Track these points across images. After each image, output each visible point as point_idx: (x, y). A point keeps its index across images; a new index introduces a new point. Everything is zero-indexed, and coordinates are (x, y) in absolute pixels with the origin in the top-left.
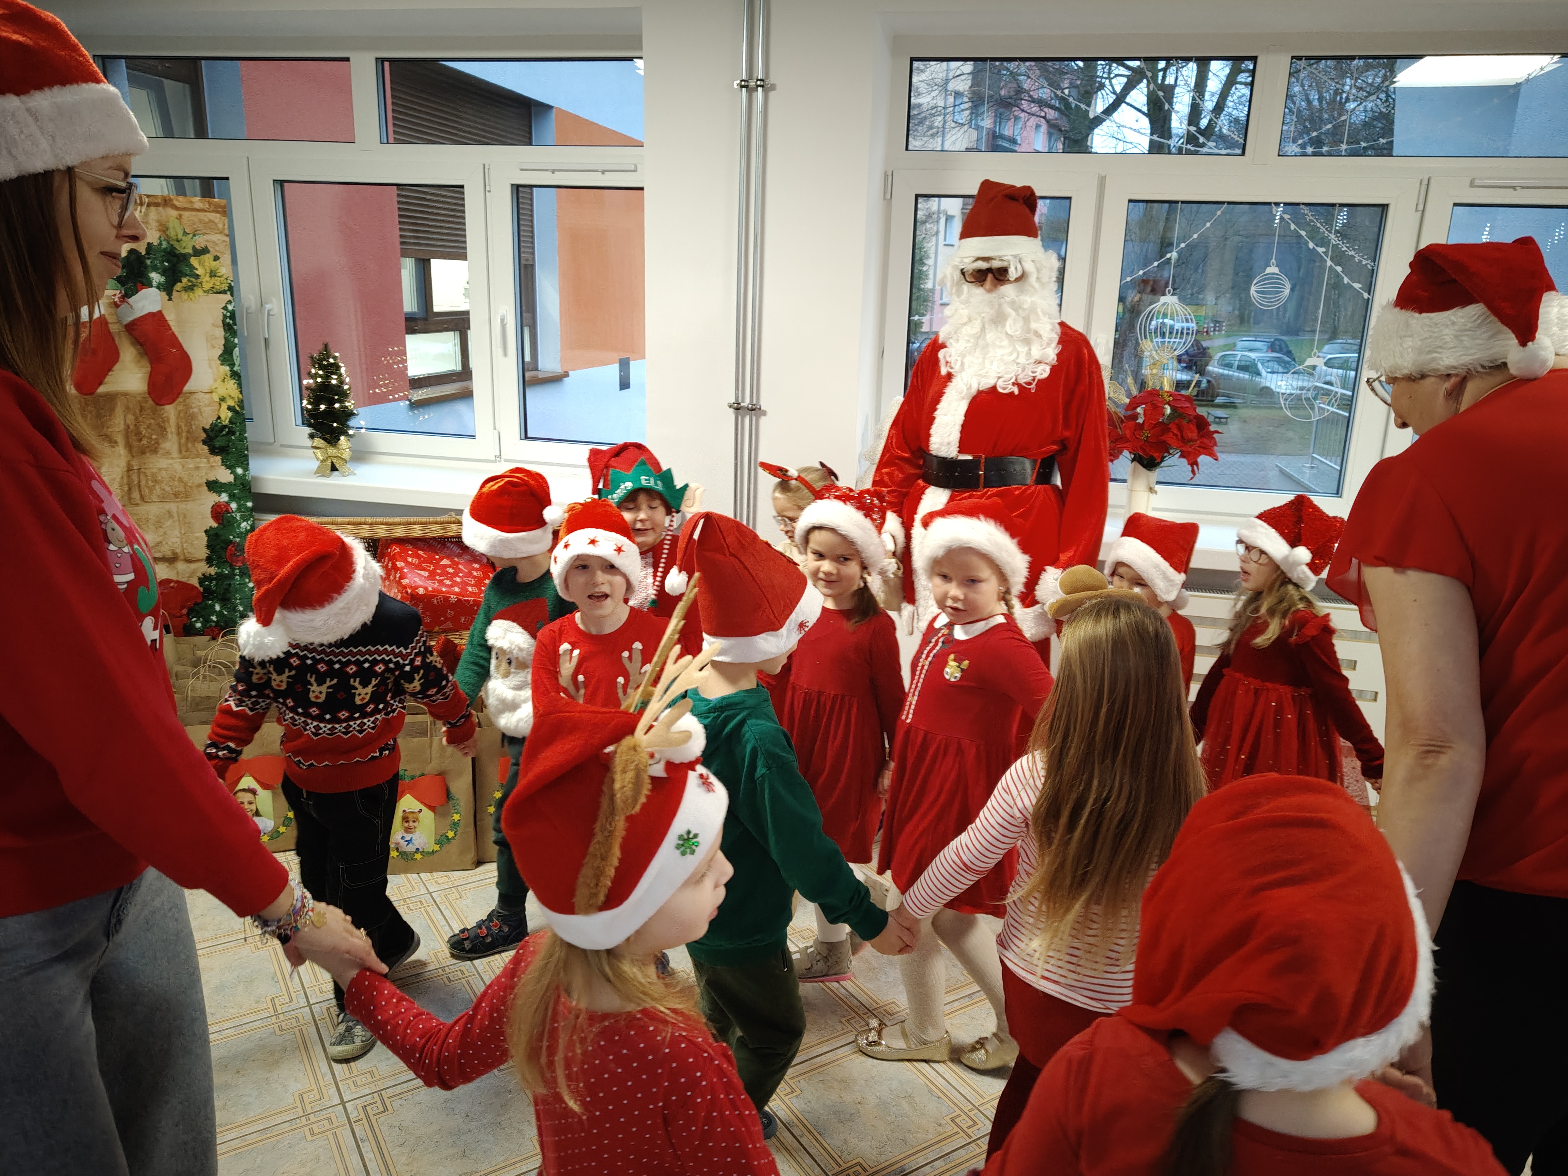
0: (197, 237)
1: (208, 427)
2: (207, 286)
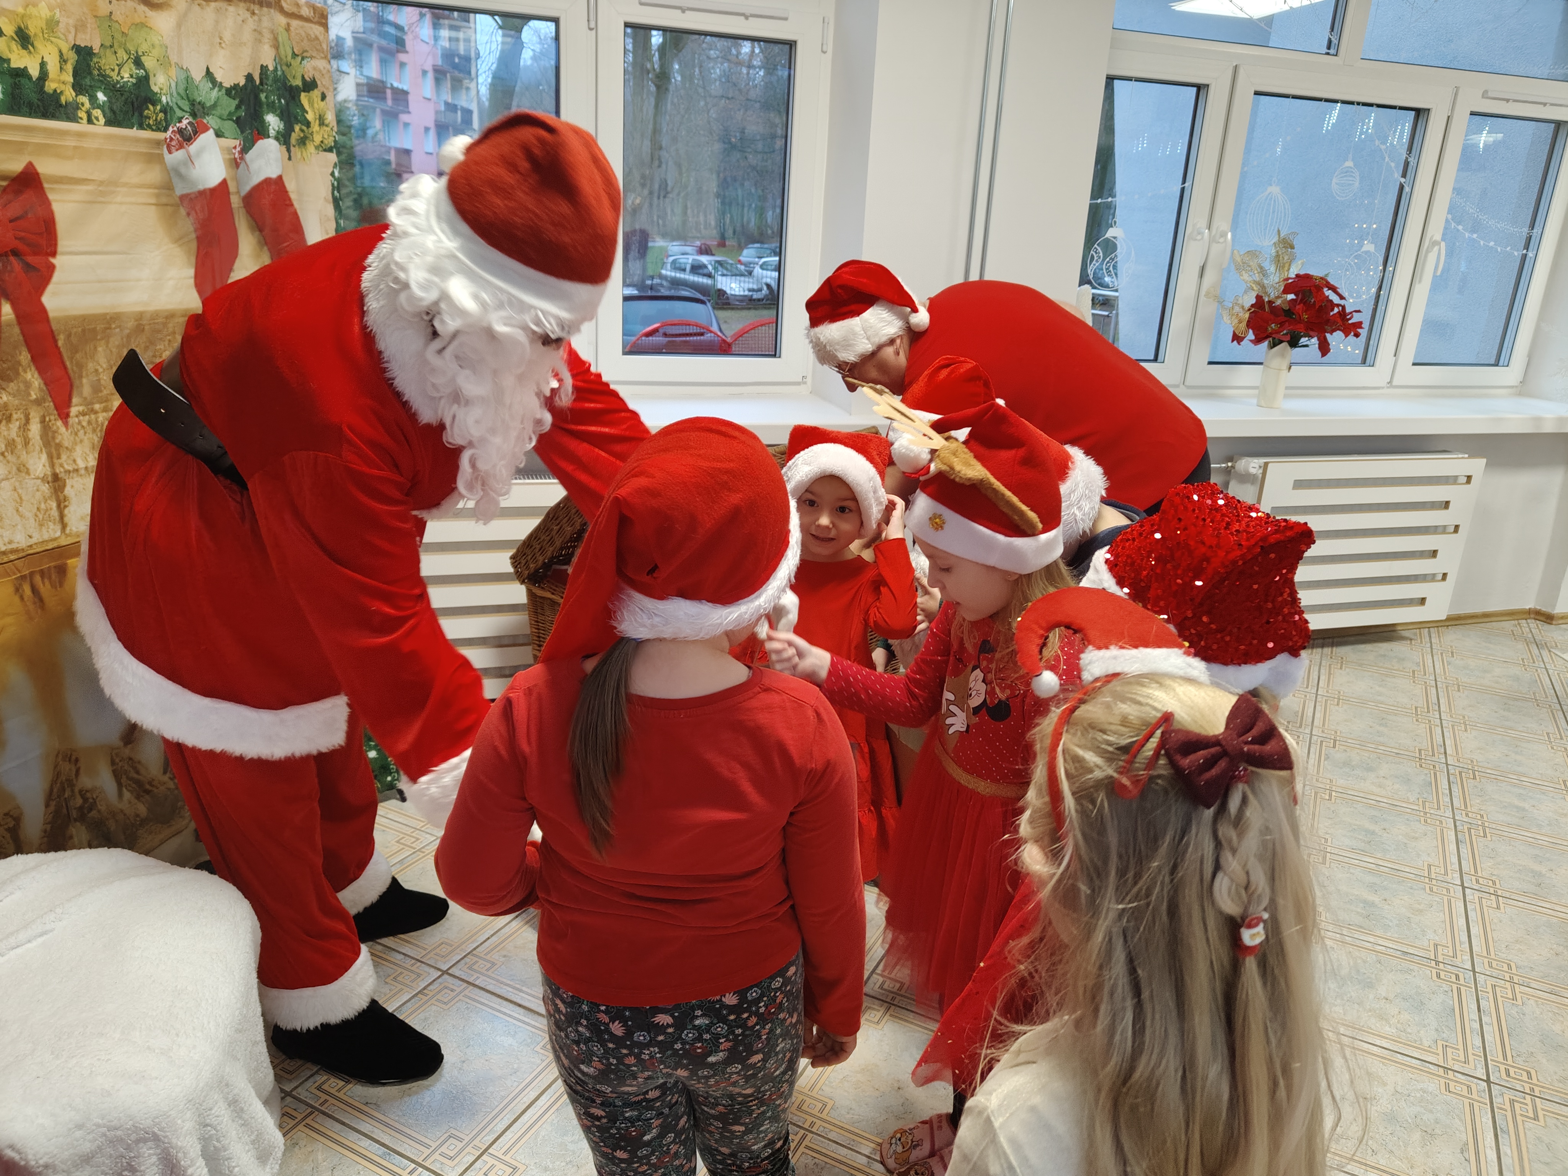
0: (305, 62)
2: (317, 139)
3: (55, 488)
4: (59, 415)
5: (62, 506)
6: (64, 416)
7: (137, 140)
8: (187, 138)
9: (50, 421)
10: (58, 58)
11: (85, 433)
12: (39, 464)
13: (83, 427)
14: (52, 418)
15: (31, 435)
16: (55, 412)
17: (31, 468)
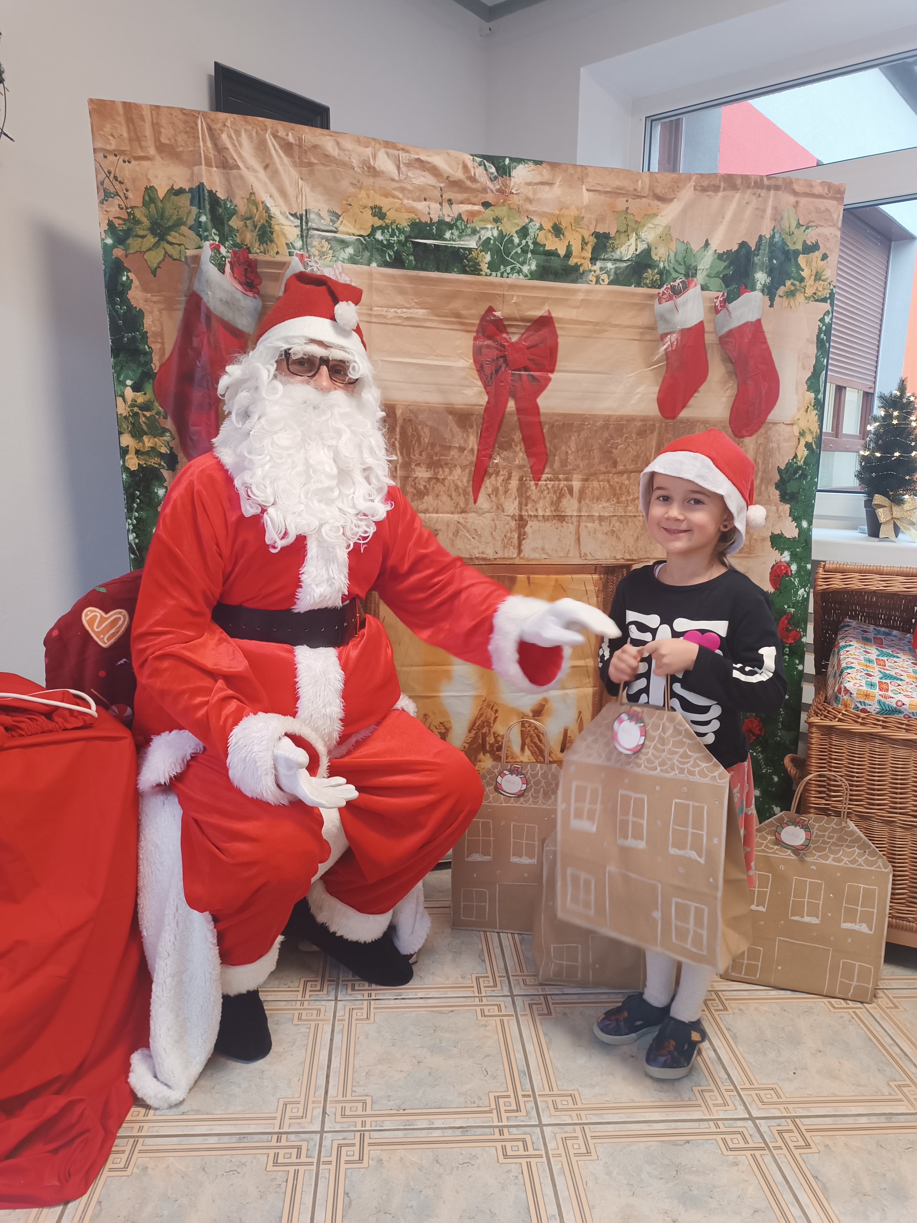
0: (810, 229)
1: (783, 467)
2: (809, 291)
3: (519, 525)
4: (533, 477)
5: (522, 538)
6: (537, 478)
7: (634, 294)
8: (676, 292)
9: (526, 480)
10: (581, 242)
11: (549, 493)
12: (512, 507)
13: (548, 488)
14: (528, 478)
15: (510, 487)
16: (531, 476)
17: (506, 508)
